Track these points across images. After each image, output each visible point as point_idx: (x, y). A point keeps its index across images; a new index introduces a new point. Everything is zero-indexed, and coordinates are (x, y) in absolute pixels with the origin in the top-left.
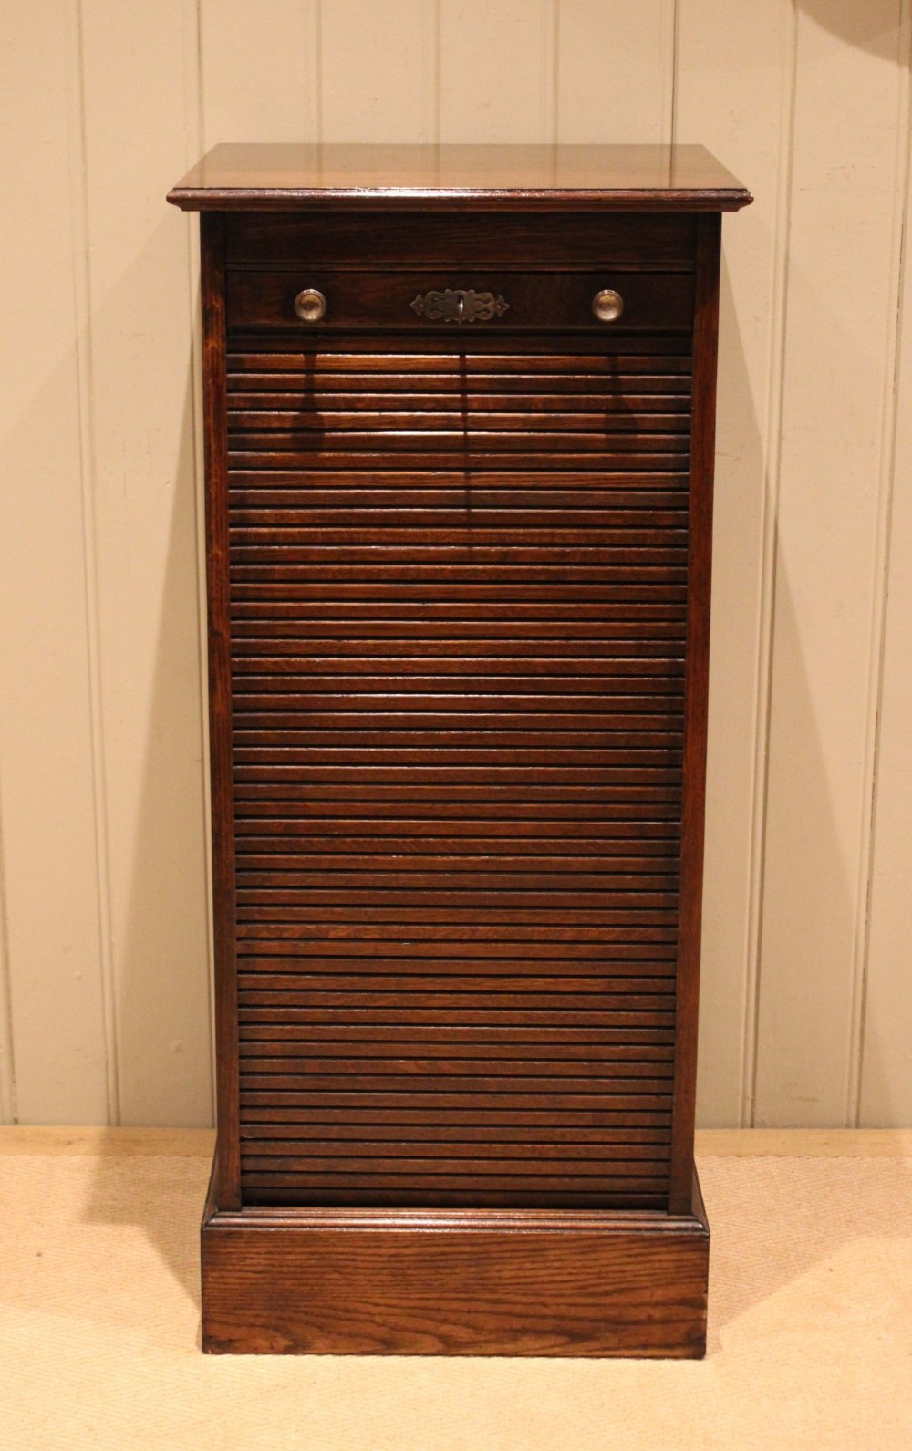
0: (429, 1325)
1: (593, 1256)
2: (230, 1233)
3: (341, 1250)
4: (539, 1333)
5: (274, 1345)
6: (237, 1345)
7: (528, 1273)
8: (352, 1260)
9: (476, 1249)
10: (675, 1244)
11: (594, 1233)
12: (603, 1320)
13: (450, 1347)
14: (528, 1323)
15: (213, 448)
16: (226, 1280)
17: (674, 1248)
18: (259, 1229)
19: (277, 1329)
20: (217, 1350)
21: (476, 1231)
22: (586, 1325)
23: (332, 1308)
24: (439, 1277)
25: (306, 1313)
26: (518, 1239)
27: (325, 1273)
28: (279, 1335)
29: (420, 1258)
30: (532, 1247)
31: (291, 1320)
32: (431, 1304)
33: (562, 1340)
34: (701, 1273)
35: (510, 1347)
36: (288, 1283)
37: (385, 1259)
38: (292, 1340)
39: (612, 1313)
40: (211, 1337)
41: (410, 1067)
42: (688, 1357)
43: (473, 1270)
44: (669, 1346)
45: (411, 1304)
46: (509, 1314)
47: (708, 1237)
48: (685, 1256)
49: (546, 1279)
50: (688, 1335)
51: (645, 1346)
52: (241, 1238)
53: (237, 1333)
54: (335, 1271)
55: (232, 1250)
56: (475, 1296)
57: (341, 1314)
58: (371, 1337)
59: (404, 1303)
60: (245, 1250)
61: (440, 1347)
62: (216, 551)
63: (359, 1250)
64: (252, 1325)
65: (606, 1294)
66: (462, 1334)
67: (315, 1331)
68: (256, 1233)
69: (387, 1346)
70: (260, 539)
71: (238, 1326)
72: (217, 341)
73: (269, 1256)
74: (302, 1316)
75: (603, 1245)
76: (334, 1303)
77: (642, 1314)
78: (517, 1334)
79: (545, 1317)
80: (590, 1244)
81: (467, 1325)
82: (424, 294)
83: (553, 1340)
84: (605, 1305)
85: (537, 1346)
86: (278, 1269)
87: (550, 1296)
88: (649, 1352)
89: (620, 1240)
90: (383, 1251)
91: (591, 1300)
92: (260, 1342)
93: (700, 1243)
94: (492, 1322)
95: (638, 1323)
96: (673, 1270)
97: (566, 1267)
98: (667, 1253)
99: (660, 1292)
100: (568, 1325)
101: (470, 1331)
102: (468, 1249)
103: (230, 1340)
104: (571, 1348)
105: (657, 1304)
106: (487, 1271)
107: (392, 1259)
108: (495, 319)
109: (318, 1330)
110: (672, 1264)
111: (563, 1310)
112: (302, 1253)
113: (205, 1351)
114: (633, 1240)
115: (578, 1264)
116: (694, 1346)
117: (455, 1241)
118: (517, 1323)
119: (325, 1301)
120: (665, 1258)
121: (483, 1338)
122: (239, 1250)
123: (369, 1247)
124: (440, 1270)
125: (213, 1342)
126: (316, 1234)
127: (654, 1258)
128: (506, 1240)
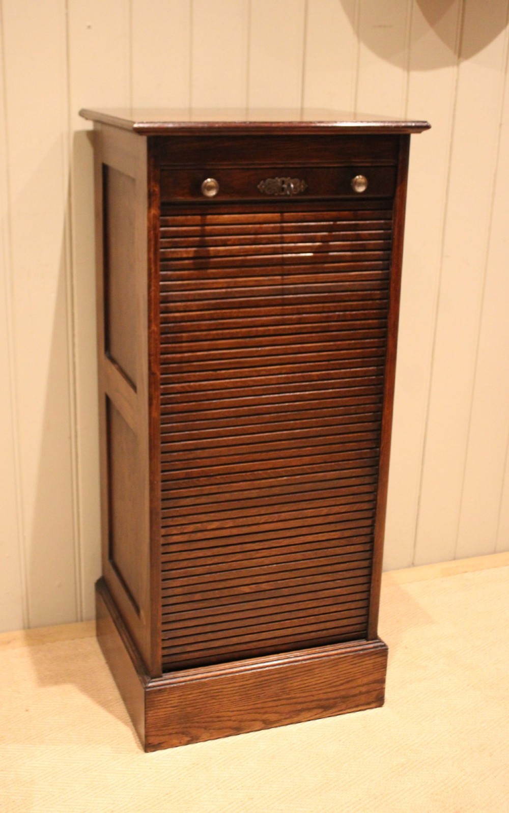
0: (258, 716)
1: (336, 668)
2: (160, 690)
3: (215, 688)
4: (309, 709)
5: (182, 741)
6: (162, 745)
7: (306, 682)
8: (221, 692)
9: (282, 675)
10: (372, 655)
11: (336, 657)
12: (339, 697)
13: (268, 724)
14: (304, 706)
15: (153, 270)
16: (158, 714)
17: (373, 657)
18: (175, 685)
19: (183, 733)
20: (153, 750)
21: (281, 666)
22: (331, 701)
23: (211, 717)
24: (263, 692)
25: (198, 722)
26: (302, 666)
27: (208, 701)
28: (184, 736)
29: (254, 684)
30: (307, 669)
31: (190, 727)
32: (259, 706)
33: (320, 710)
34: (384, 666)
35: (295, 719)
36: (190, 709)
37: (237, 688)
38: (190, 737)
39: (343, 693)
40: (150, 744)
41: (246, 589)
42: (376, 707)
43: (280, 685)
44: (368, 704)
45: (249, 707)
46: (296, 703)
47: (387, 649)
48: (377, 660)
49: (314, 683)
50: (377, 696)
51: (357, 706)
52: (166, 691)
53: (162, 739)
54: (213, 699)
55: (161, 698)
56: (281, 698)
57: (216, 720)
58: (230, 728)
59: (246, 708)
60: (167, 697)
61: (263, 725)
62: (154, 328)
63: (225, 686)
64: (170, 734)
65: (342, 684)
66: (273, 717)
67: (203, 730)
68: (174, 687)
69: (238, 730)
70: (175, 320)
71: (164, 735)
72: (156, 210)
73: (179, 698)
74: (196, 724)
75: (340, 662)
76: (212, 715)
77: (356, 691)
78: (298, 712)
79: (312, 701)
80: (335, 662)
81: (275, 713)
82: (265, 180)
83: (316, 711)
84: (340, 690)
85: (308, 716)
86: (184, 703)
87: (316, 690)
88: (359, 708)
89: (348, 658)
90: (237, 684)
91: (334, 689)
92: (175, 741)
93: (383, 652)
94: (288, 708)
95: (355, 696)
96: (372, 668)
97: (323, 676)
98: (369, 660)
99: (365, 680)
100: (323, 703)
101: (277, 715)
102: (277, 676)
103: (160, 743)
104: (324, 713)
105: (364, 685)
106: (285, 685)
107: (241, 687)
108: (300, 194)
109: (203, 729)
110: (372, 665)
111: (322, 696)
112: (197, 693)
113: (146, 751)
114: (354, 657)
115: (329, 673)
116: (379, 701)
117: (271, 673)
118: (299, 707)
119: (207, 715)
120: (368, 662)
121: (283, 717)
122: (165, 697)
123: (230, 684)
124: (264, 689)
125: (149, 746)
126: (204, 682)
127: (363, 663)
128: (296, 667)
